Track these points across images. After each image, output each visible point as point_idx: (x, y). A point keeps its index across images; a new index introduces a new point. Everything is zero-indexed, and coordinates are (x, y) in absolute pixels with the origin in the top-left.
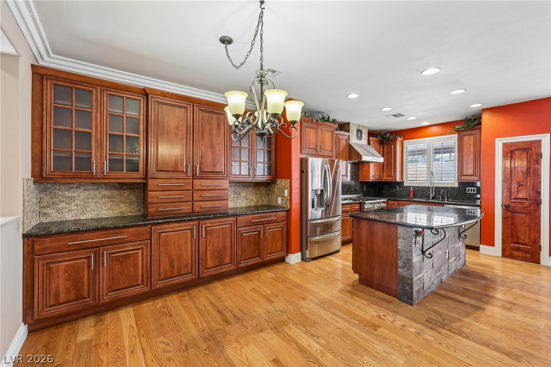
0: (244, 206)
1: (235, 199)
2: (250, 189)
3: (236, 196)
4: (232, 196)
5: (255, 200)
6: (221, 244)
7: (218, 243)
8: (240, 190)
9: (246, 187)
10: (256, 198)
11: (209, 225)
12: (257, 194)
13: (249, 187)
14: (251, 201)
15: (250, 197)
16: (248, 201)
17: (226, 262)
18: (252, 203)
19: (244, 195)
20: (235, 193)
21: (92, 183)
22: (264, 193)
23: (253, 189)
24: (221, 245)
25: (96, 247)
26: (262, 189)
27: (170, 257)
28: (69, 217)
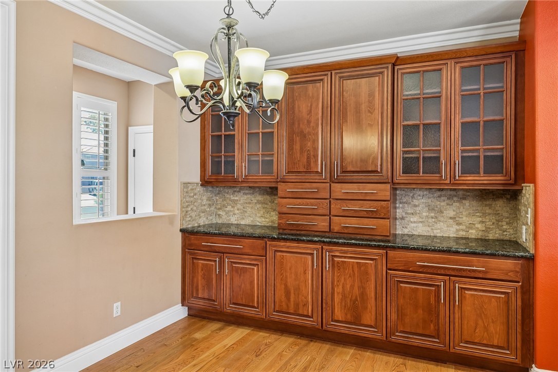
0: (452, 235)
1: (430, 220)
2: (467, 203)
3: (433, 215)
4: (425, 214)
5: (479, 226)
6: (356, 288)
7: (352, 286)
8: (442, 204)
9: (455, 199)
10: (482, 222)
11: (337, 254)
12: (484, 215)
13: (464, 199)
14: (471, 228)
15: (465, 219)
16: (461, 227)
17: (365, 322)
18: (474, 231)
19: (451, 213)
20: (431, 209)
21: (250, 187)
22: (506, 215)
23: (474, 203)
24: (356, 291)
25: (222, 252)
26: (500, 204)
27: (286, 286)
28: (233, 220)
